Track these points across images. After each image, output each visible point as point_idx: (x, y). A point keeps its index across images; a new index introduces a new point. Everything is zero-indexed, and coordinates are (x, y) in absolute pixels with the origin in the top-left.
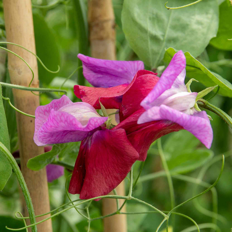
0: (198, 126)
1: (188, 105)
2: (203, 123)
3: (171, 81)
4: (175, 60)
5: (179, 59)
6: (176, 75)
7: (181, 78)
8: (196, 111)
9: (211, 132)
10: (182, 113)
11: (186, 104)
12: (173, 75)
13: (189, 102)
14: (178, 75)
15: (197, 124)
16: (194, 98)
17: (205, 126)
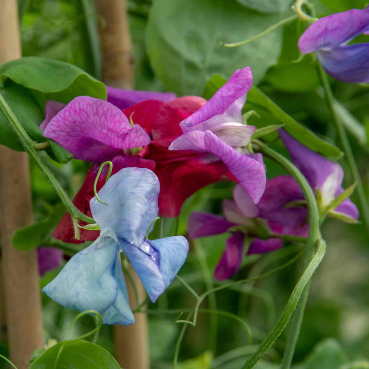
0: (249, 171)
1: (240, 141)
2: (257, 167)
3: (226, 104)
4: (238, 79)
5: (243, 78)
6: (234, 97)
7: (239, 104)
8: (248, 153)
9: (264, 181)
10: (232, 148)
11: (238, 138)
12: (230, 96)
13: (244, 138)
14: (237, 99)
15: (248, 167)
16: (250, 134)
17: (258, 172)
